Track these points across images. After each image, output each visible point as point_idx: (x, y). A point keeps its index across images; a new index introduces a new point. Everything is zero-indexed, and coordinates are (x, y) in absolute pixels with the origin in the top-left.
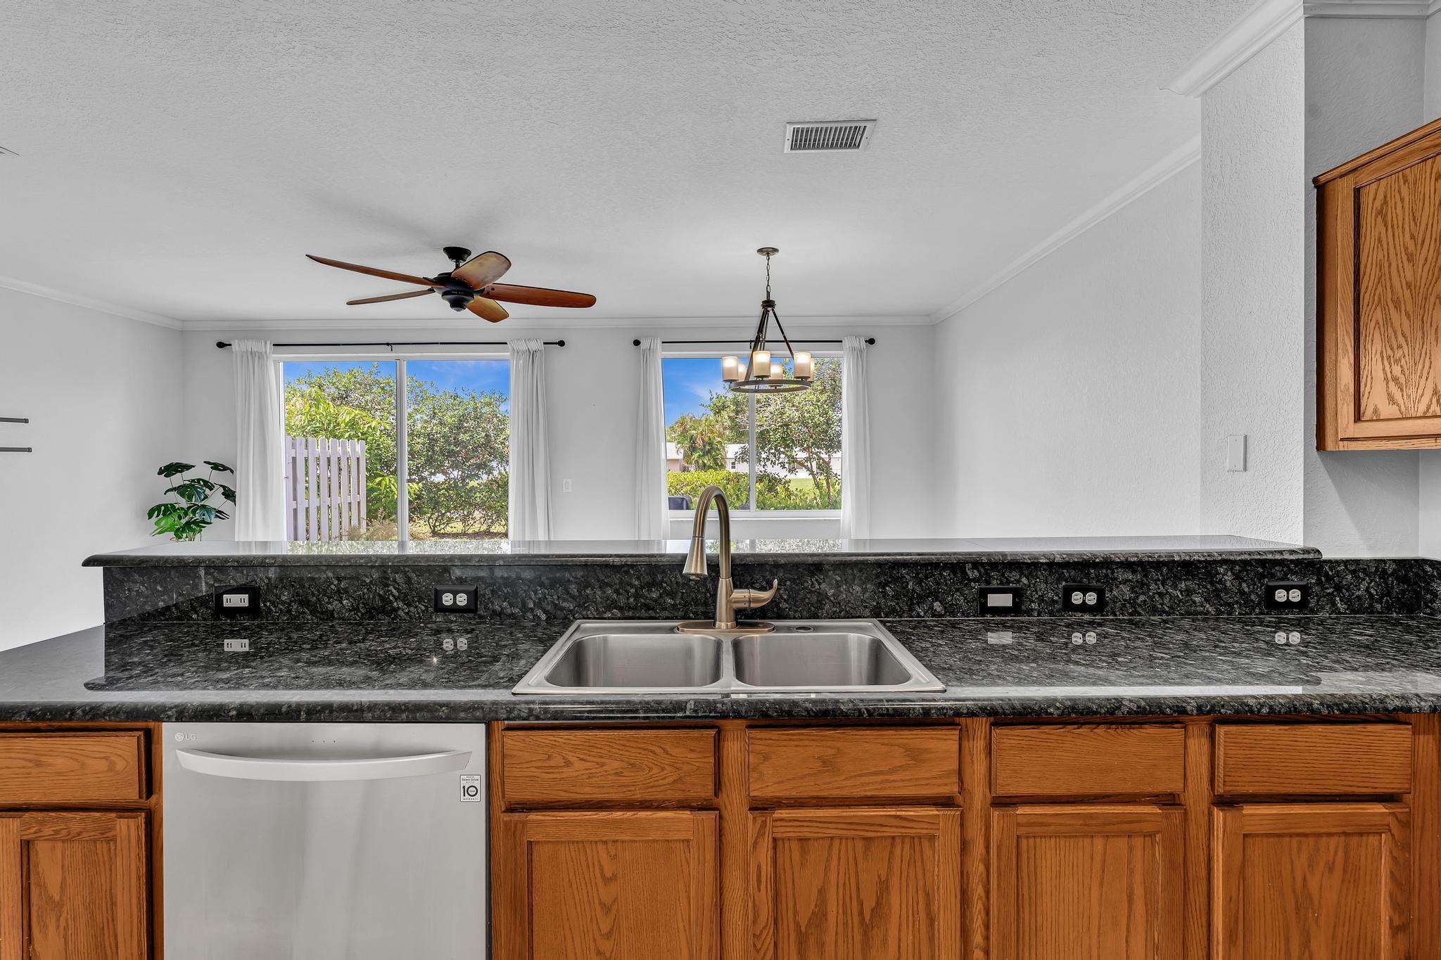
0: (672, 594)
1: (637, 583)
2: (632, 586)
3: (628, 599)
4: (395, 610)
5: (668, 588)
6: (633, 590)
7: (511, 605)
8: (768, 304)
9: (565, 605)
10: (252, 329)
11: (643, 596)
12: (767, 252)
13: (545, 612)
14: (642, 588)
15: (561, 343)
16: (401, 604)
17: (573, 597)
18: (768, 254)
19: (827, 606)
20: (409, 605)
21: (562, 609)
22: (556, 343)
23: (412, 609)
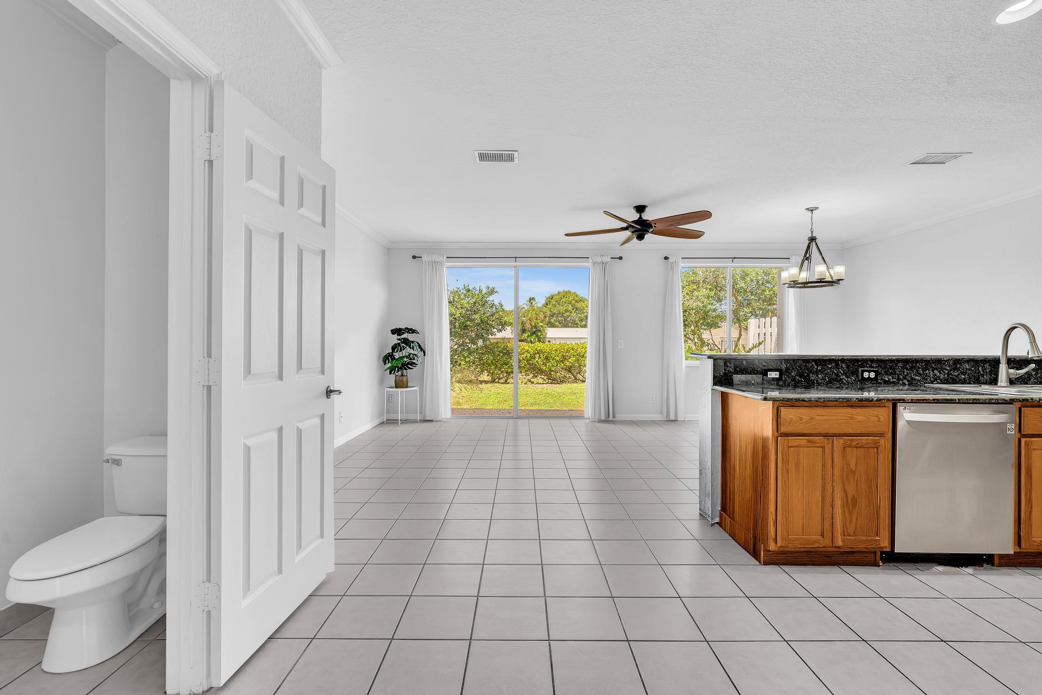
0: (964, 374)
1: (948, 368)
2: (946, 370)
3: (944, 375)
4: (841, 380)
5: (962, 371)
6: (947, 372)
7: (893, 378)
8: (812, 239)
9: (917, 378)
10: (434, 247)
11: (951, 374)
12: (811, 210)
13: (908, 381)
14: (951, 370)
15: (621, 258)
16: (844, 377)
17: (920, 374)
18: (812, 211)
19: (1032, 379)
20: (848, 377)
21: (915, 379)
22: (617, 258)
23: (849, 379)
